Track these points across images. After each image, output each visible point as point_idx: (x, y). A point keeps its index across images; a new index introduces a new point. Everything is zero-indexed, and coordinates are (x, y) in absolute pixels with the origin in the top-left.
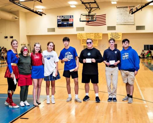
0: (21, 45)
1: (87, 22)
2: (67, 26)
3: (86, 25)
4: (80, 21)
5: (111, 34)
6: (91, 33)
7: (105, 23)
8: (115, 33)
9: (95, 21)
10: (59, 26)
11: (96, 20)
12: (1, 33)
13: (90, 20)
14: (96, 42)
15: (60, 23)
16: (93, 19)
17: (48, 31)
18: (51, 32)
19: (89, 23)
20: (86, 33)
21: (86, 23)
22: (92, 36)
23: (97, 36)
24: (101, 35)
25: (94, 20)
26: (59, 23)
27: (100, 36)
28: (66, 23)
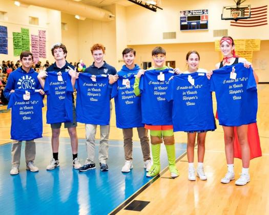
0: (119, 61)
1: (234, 21)
2: (198, 28)
3: (231, 25)
4: (222, 19)
6: (239, 39)
7: (266, 21)
9: (249, 18)
10: (183, 28)
11: (251, 16)
12: (86, 42)
13: (240, 16)
14: (248, 55)
15: (186, 23)
16: (244, 15)
17: (164, 38)
18: (170, 38)
19: (238, 22)
21: (231, 22)
22: (242, 45)
23: (251, 45)
24: (258, 43)
25: (245, 16)
26: (183, 23)
27: (256, 45)
28: (196, 23)
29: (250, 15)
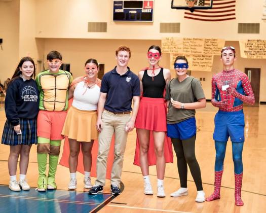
1: (189, 11)
2: (138, 19)
3: (185, 17)
4: (173, 8)
5: (247, 42)
6: (195, 38)
7: (234, 14)
8: (258, 41)
9: (211, 8)
10: (117, 17)
11: (213, 6)
13: (197, 5)
14: (207, 61)
15: (121, 11)
16: (204, 4)
17: (90, 30)
18: (97, 31)
19: (194, 13)
20: (184, 39)
21: (186, 13)
22: (200, 46)
23: (212, 47)
24: (222, 45)
25: (206, 6)
26: (117, 11)
27: (219, 47)
28: (135, 12)
29: (212, 4)
